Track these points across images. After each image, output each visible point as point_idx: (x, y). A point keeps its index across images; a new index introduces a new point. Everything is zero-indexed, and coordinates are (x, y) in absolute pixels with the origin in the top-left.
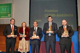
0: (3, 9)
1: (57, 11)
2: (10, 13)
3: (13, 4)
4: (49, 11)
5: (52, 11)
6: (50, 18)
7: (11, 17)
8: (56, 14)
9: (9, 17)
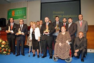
0: (20, 12)
1: (63, 12)
2: (26, 15)
3: (27, 7)
4: (57, 13)
5: (59, 12)
6: (57, 18)
7: (26, 18)
8: (62, 15)
9: (25, 19)
